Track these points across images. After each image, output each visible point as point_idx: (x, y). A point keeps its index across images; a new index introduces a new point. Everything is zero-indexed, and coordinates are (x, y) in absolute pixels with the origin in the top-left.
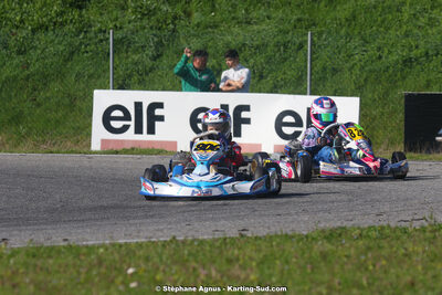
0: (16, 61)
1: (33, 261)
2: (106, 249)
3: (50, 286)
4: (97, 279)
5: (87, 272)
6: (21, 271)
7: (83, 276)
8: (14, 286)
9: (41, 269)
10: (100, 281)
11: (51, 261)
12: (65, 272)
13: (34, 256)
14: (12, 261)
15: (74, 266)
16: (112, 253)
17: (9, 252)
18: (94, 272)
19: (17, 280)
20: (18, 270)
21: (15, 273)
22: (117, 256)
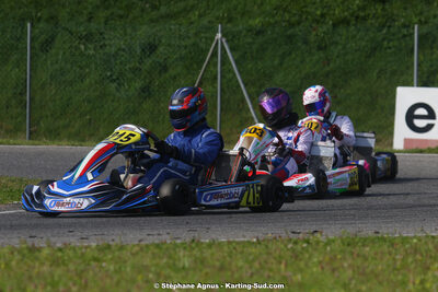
0: (316, 57)
1: (349, 249)
2: (420, 240)
3: (368, 271)
4: (412, 266)
5: (403, 260)
6: (339, 257)
7: (398, 263)
8: (333, 270)
9: (358, 255)
10: (415, 268)
11: (367, 249)
12: (382, 259)
13: (349, 245)
14: (328, 248)
15: (390, 254)
16: (426, 243)
17: (325, 241)
18: (410, 260)
19: (336, 264)
20: (335, 256)
21: (333, 259)
22: (431, 246)
